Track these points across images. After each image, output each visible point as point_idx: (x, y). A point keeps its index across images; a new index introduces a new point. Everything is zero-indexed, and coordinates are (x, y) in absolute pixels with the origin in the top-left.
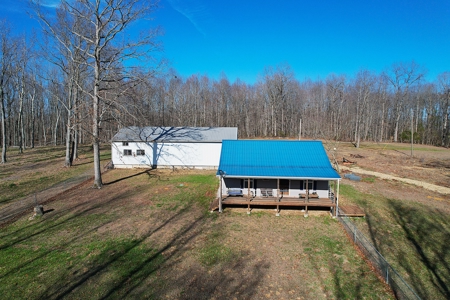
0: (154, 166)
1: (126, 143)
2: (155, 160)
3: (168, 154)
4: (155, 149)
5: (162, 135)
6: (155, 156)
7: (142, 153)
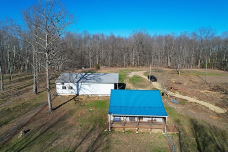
0: (78, 95)
1: (63, 84)
2: (78, 92)
3: (84, 89)
4: (78, 86)
5: (81, 78)
6: (78, 89)
7: (72, 88)
